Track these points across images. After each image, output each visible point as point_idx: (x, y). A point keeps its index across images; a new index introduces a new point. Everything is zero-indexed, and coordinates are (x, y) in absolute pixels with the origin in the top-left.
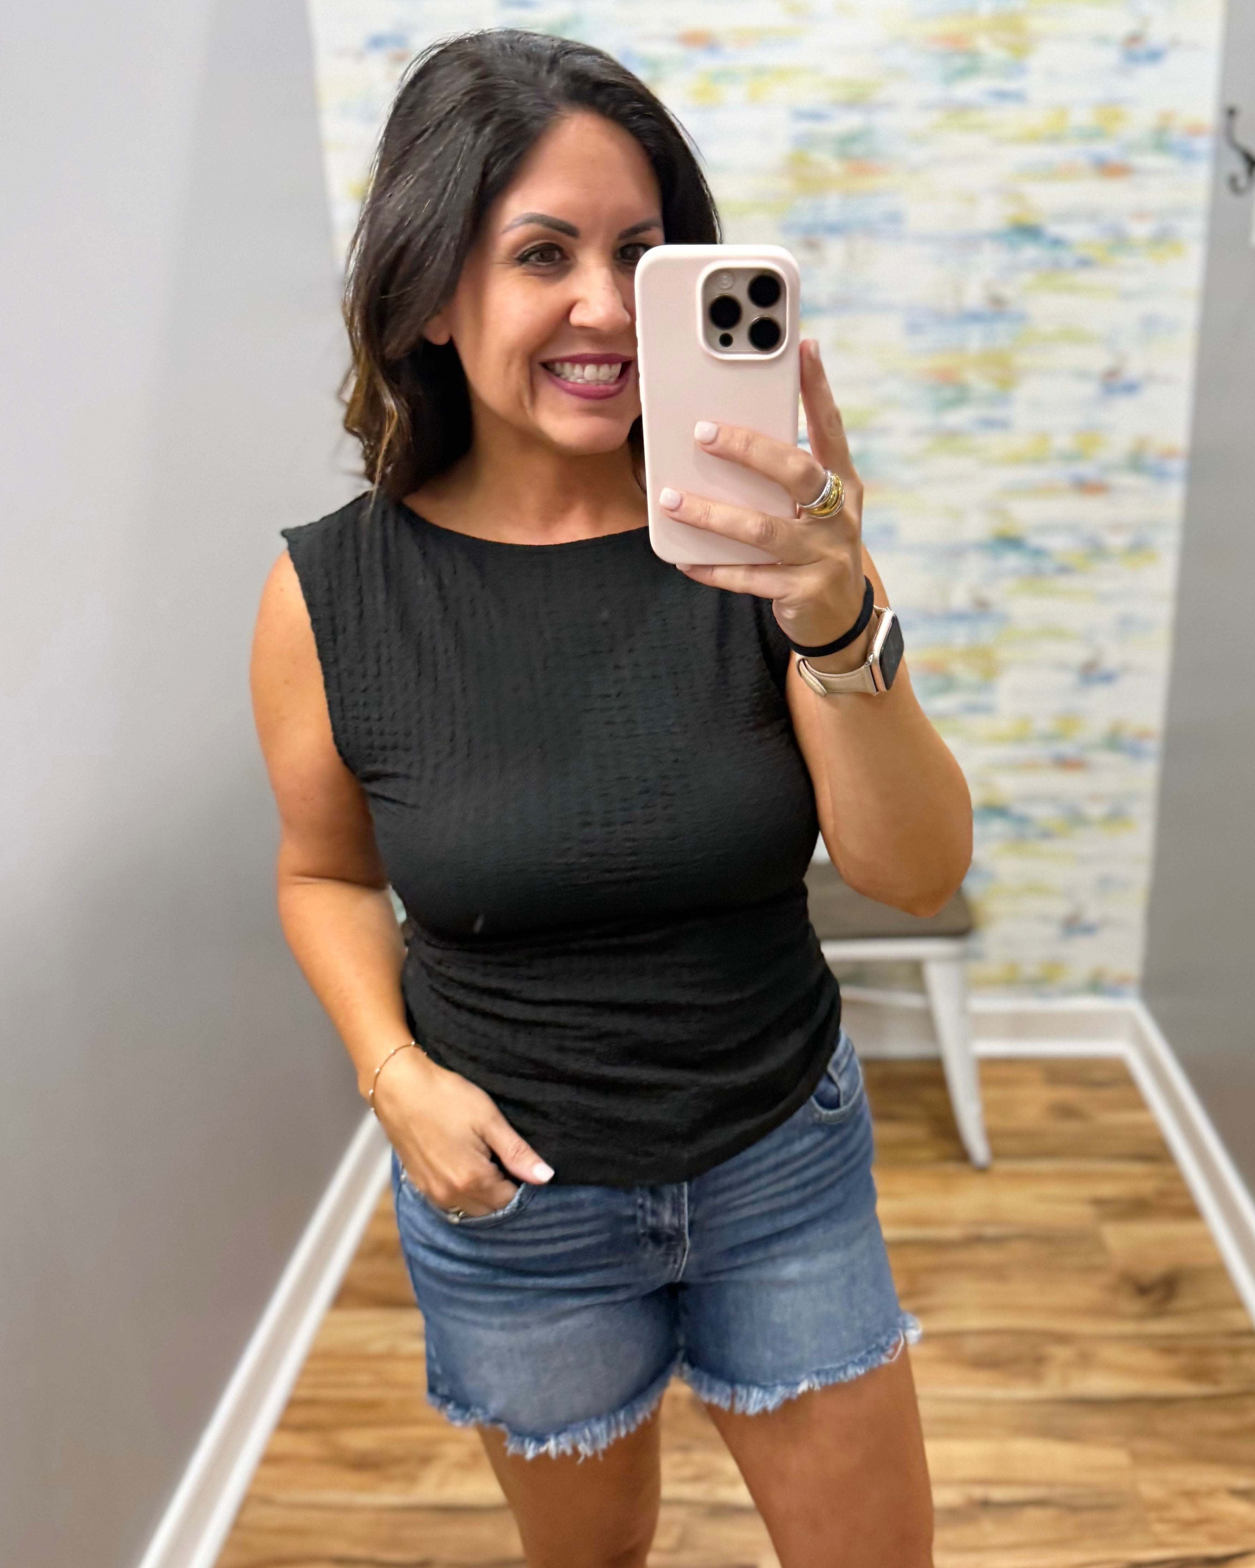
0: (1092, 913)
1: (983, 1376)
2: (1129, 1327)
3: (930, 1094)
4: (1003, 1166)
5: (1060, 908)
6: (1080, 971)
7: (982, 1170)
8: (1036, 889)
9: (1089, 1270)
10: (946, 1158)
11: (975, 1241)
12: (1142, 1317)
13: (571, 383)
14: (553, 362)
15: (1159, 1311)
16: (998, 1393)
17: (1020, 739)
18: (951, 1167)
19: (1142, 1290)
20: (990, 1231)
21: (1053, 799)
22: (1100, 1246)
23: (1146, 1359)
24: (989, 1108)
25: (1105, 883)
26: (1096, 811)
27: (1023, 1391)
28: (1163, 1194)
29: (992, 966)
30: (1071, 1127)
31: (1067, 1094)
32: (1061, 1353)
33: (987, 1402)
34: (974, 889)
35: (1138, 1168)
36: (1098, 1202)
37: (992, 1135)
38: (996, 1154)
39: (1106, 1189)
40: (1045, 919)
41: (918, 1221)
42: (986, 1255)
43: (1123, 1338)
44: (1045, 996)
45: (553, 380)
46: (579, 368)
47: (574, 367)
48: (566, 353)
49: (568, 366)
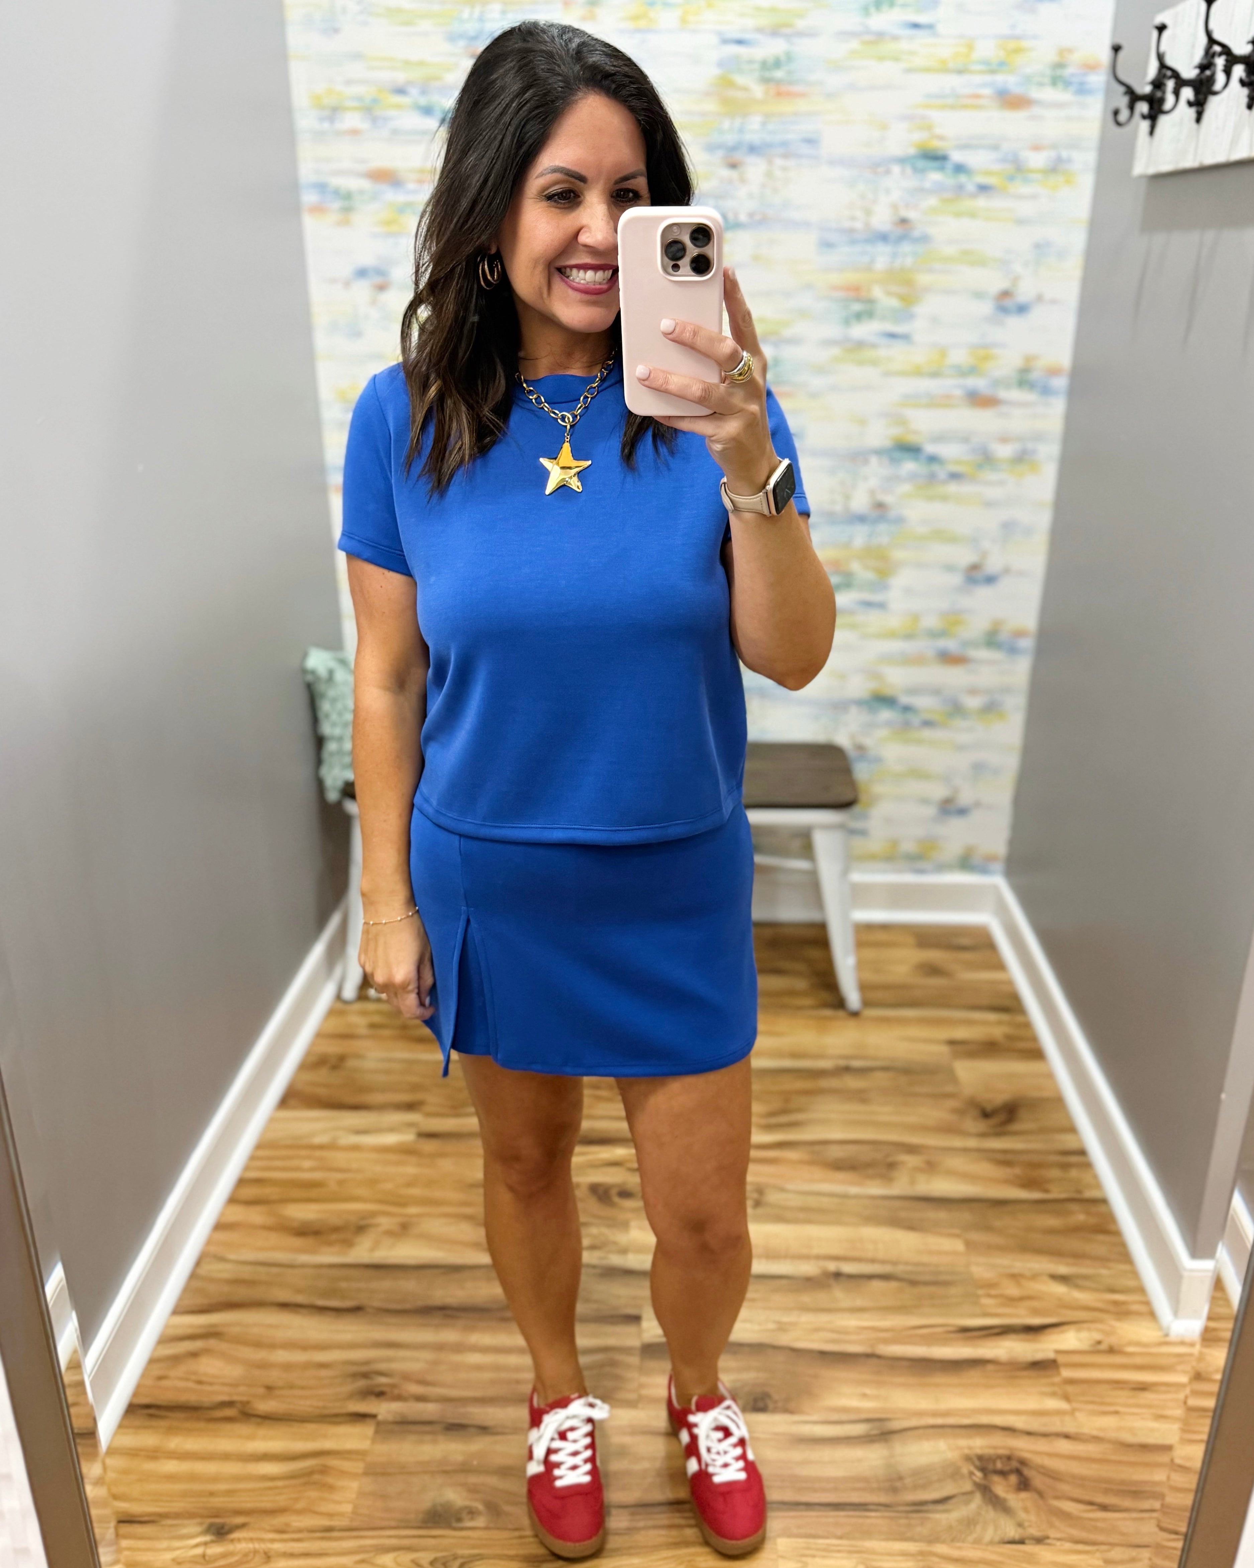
0: (966, 796)
1: (841, 1176)
2: (972, 1143)
3: (814, 953)
4: (873, 1013)
5: (938, 791)
6: (953, 849)
7: (855, 1015)
8: (918, 774)
9: (940, 1097)
10: (825, 1005)
11: (843, 1071)
12: (983, 1135)
13: (577, 283)
14: (565, 267)
15: (1000, 1131)
16: (854, 1190)
17: (909, 635)
18: (829, 1013)
19: (986, 1115)
20: (856, 1063)
21: (936, 691)
22: (952, 1078)
23: (982, 1168)
24: (862, 965)
25: (978, 770)
26: (973, 703)
27: (875, 1189)
28: (1009, 1038)
29: (875, 843)
30: (935, 982)
31: (934, 956)
32: (911, 1161)
33: (845, 1196)
34: (861, 772)
35: (992, 1017)
36: (952, 1043)
37: (863, 987)
38: (867, 1003)
39: (961, 1033)
40: (925, 801)
41: (795, 1055)
42: (851, 1082)
43: (966, 1150)
44: (921, 871)
45: (563, 280)
46: (582, 273)
47: (579, 271)
48: (573, 262)
49: (575, 271)
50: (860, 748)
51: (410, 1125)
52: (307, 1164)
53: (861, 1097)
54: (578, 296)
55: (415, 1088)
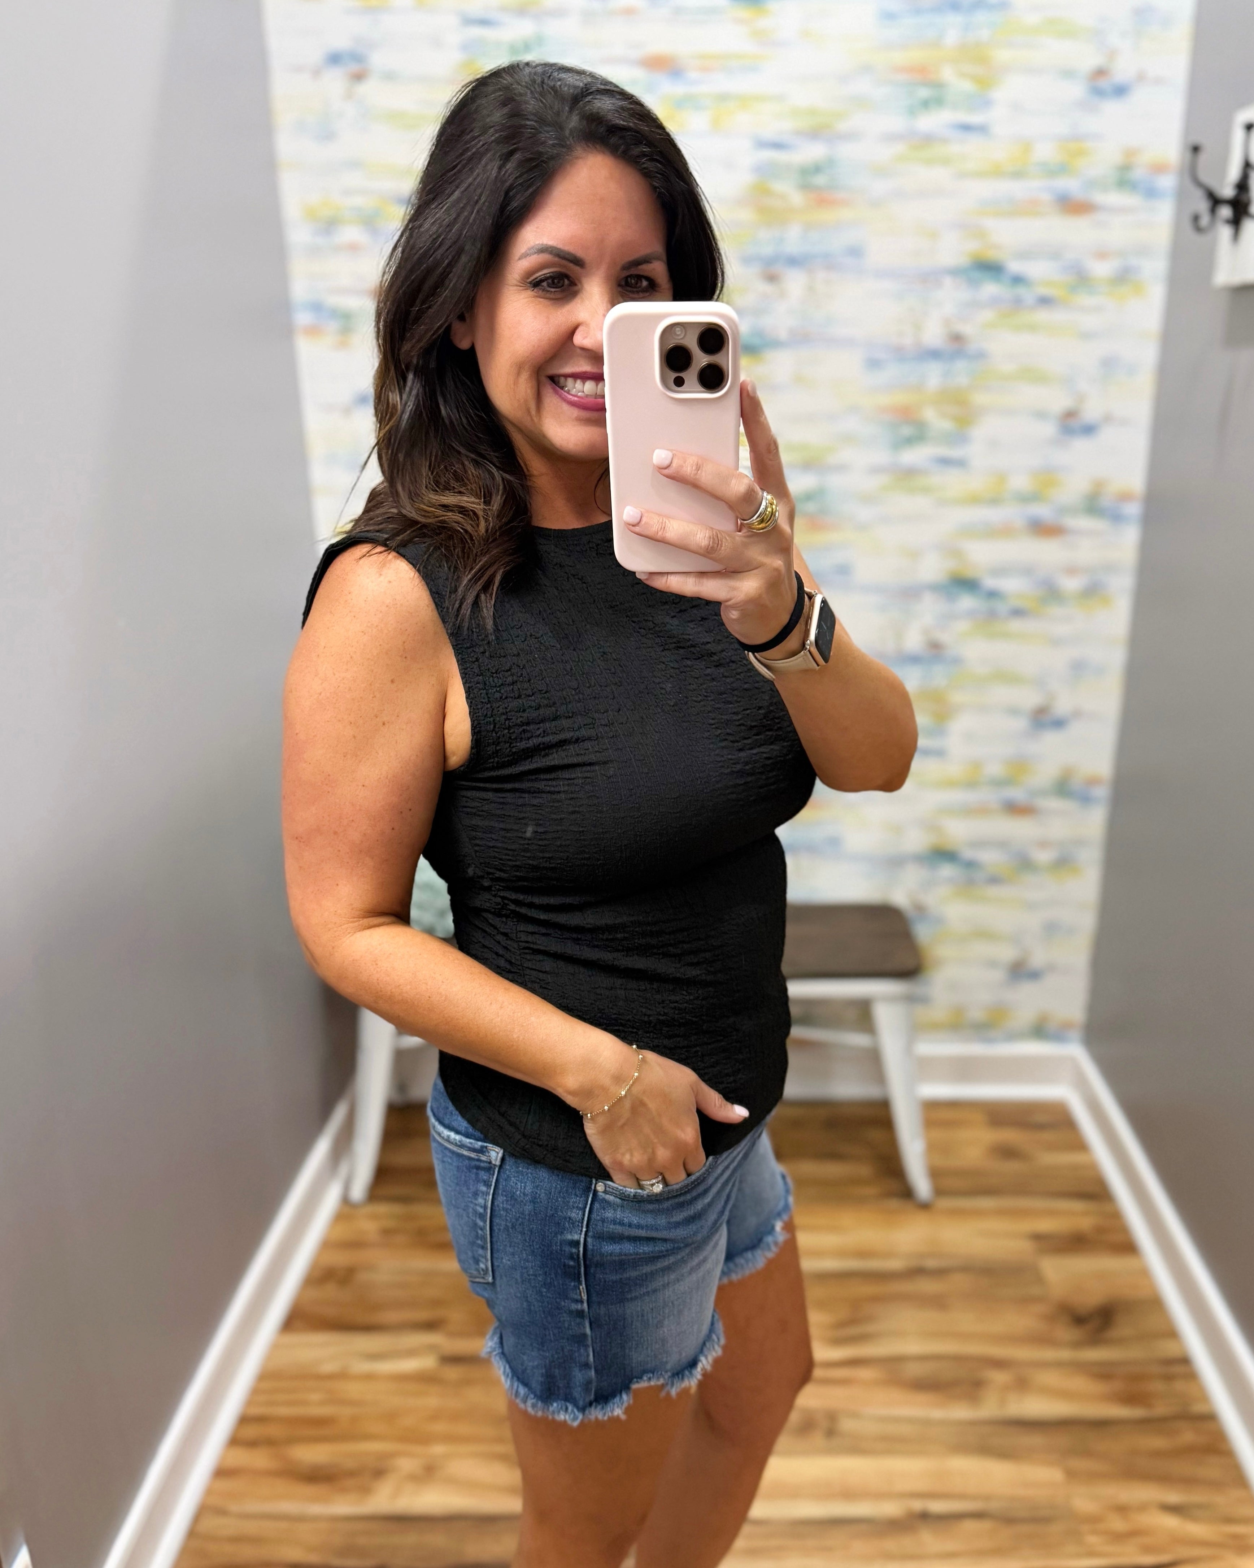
0: (1038, 958)
1: (922, 1397)
2: (1065, 1354)
3: (876, 1135)
4: (945, 1203)
5: (1007, 953)
6: (1025, 1016)
7: (925, 1207)
8: (983, 934)
9: (1025, 1301)
10: (890, 1195)
11: (916, 1272)
12: (1077, 1345)
13: (572, 395)
14: (559, 376)
15: (1096, 1339)
16: (937, 1414)
17: (971, 784)
18: (894, 1203)
19: (1079, 1319)
20: (931, 1263)
21: (1002, 844)
22: (1039, 1279)
23: (1080, 1383)
24: (932, 1148)
25: (1051, 929)
26: (1044, 857)
27: (961, 1412)
28: (1100, 1230)
29: (938, 1011)
30: (1012, 1167)
31: (1009, 1136)
32: (999, 1377)
33: (926, 1422)
34: (922, 933)
35: (1078, 1206)
36: (1037, 1237)
37: (935, 1174)
38: (939, 1191)
39: (1045, 1225)
40: (992, 964)
41: (862, 1254)
42: (927, 1286)
43: (1059, 1365)
44: (989, 1041)
45: (557, 393)
46: (579, 384)
47: (575, 382)
48: (568, 370)
49: (570, 381)
50: (920, 909)
51: (431, 1348)
52: (315, 1397)
53: (938, 1302)
54: (575, 412)
55: (437, 1303)
